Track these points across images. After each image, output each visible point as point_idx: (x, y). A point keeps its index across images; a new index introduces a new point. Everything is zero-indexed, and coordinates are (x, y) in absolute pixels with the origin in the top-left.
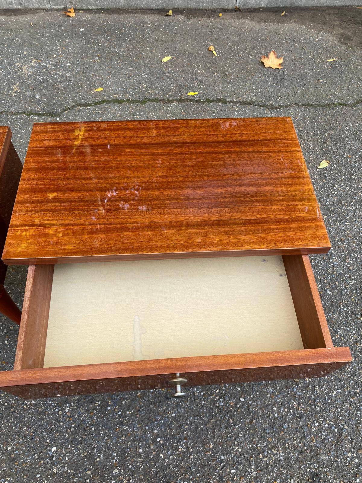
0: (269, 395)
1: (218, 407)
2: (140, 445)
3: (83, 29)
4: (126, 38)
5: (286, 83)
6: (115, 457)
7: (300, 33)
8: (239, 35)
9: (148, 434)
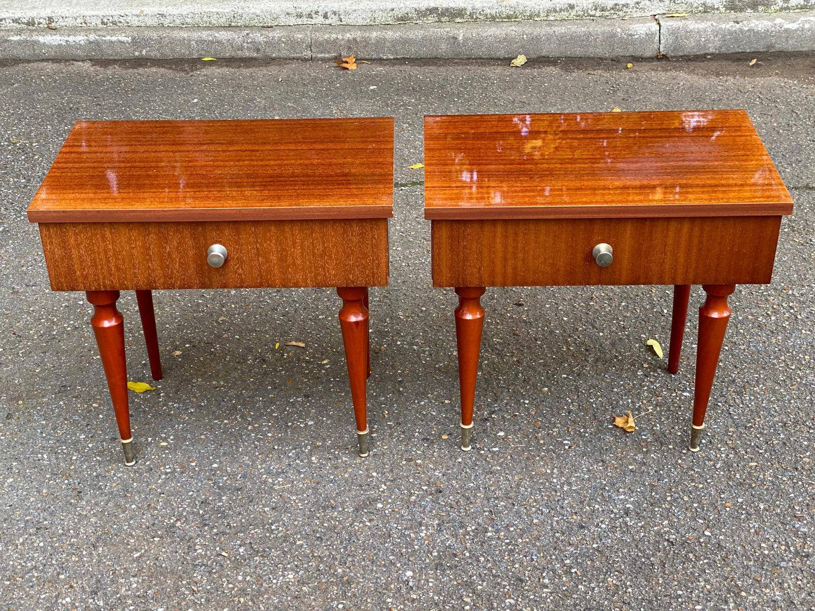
0: (753, 531)
1: (668, 540)
2: (544, 574)
3: (375, 87)
4: (456, 99)
6: (505, 586)
7: (788, 91)
8: (668, 94)
9: (555, 564)
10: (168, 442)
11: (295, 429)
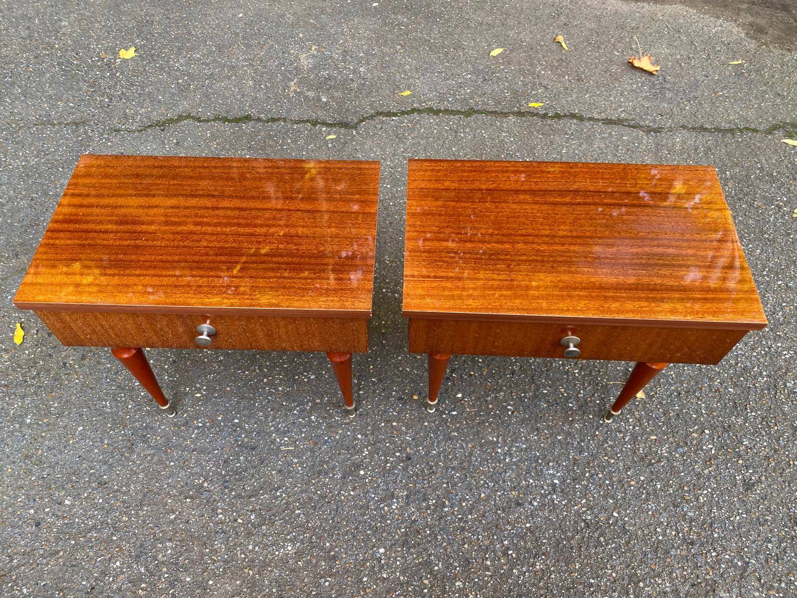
0: (650, 513)
1: (584, 521)
2: (487, 556)
3: (377, 4)
4: (438, 20)
5: (669, 95)
6: (456, 567)
7: (689, 20)
8: (598, 19)
9: (496, 545)
10: (201, 393)
11: (300, 383)
